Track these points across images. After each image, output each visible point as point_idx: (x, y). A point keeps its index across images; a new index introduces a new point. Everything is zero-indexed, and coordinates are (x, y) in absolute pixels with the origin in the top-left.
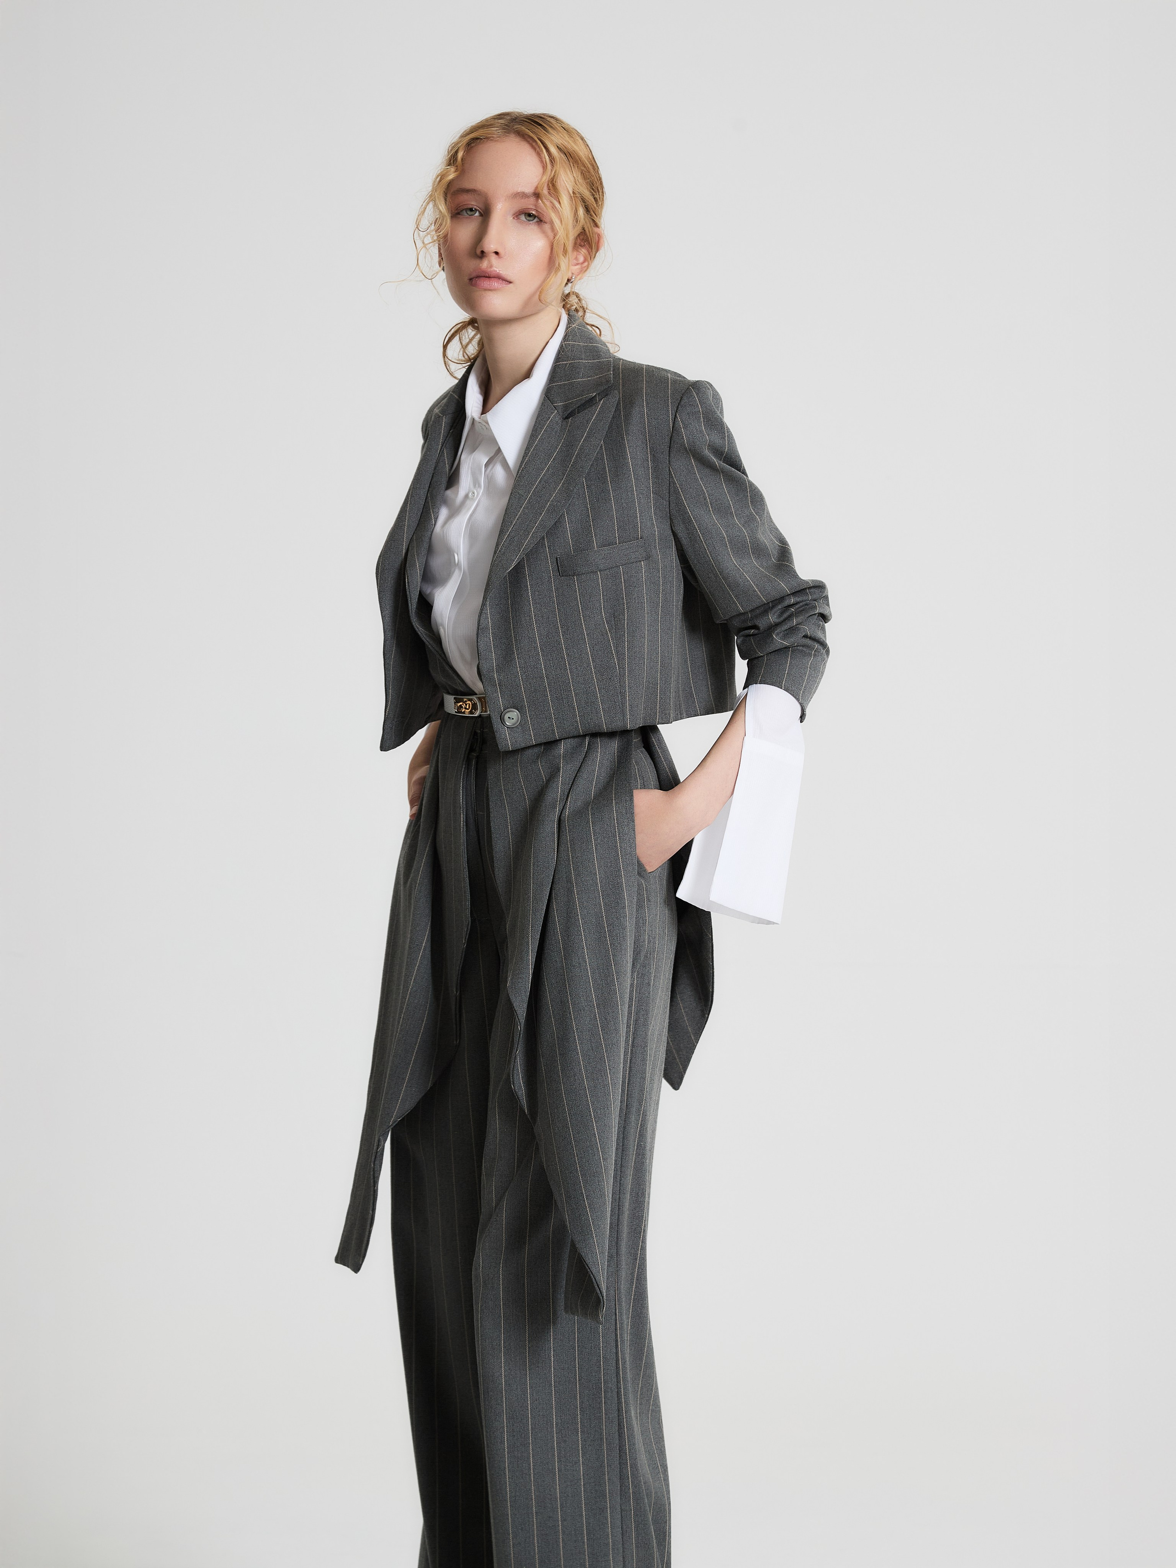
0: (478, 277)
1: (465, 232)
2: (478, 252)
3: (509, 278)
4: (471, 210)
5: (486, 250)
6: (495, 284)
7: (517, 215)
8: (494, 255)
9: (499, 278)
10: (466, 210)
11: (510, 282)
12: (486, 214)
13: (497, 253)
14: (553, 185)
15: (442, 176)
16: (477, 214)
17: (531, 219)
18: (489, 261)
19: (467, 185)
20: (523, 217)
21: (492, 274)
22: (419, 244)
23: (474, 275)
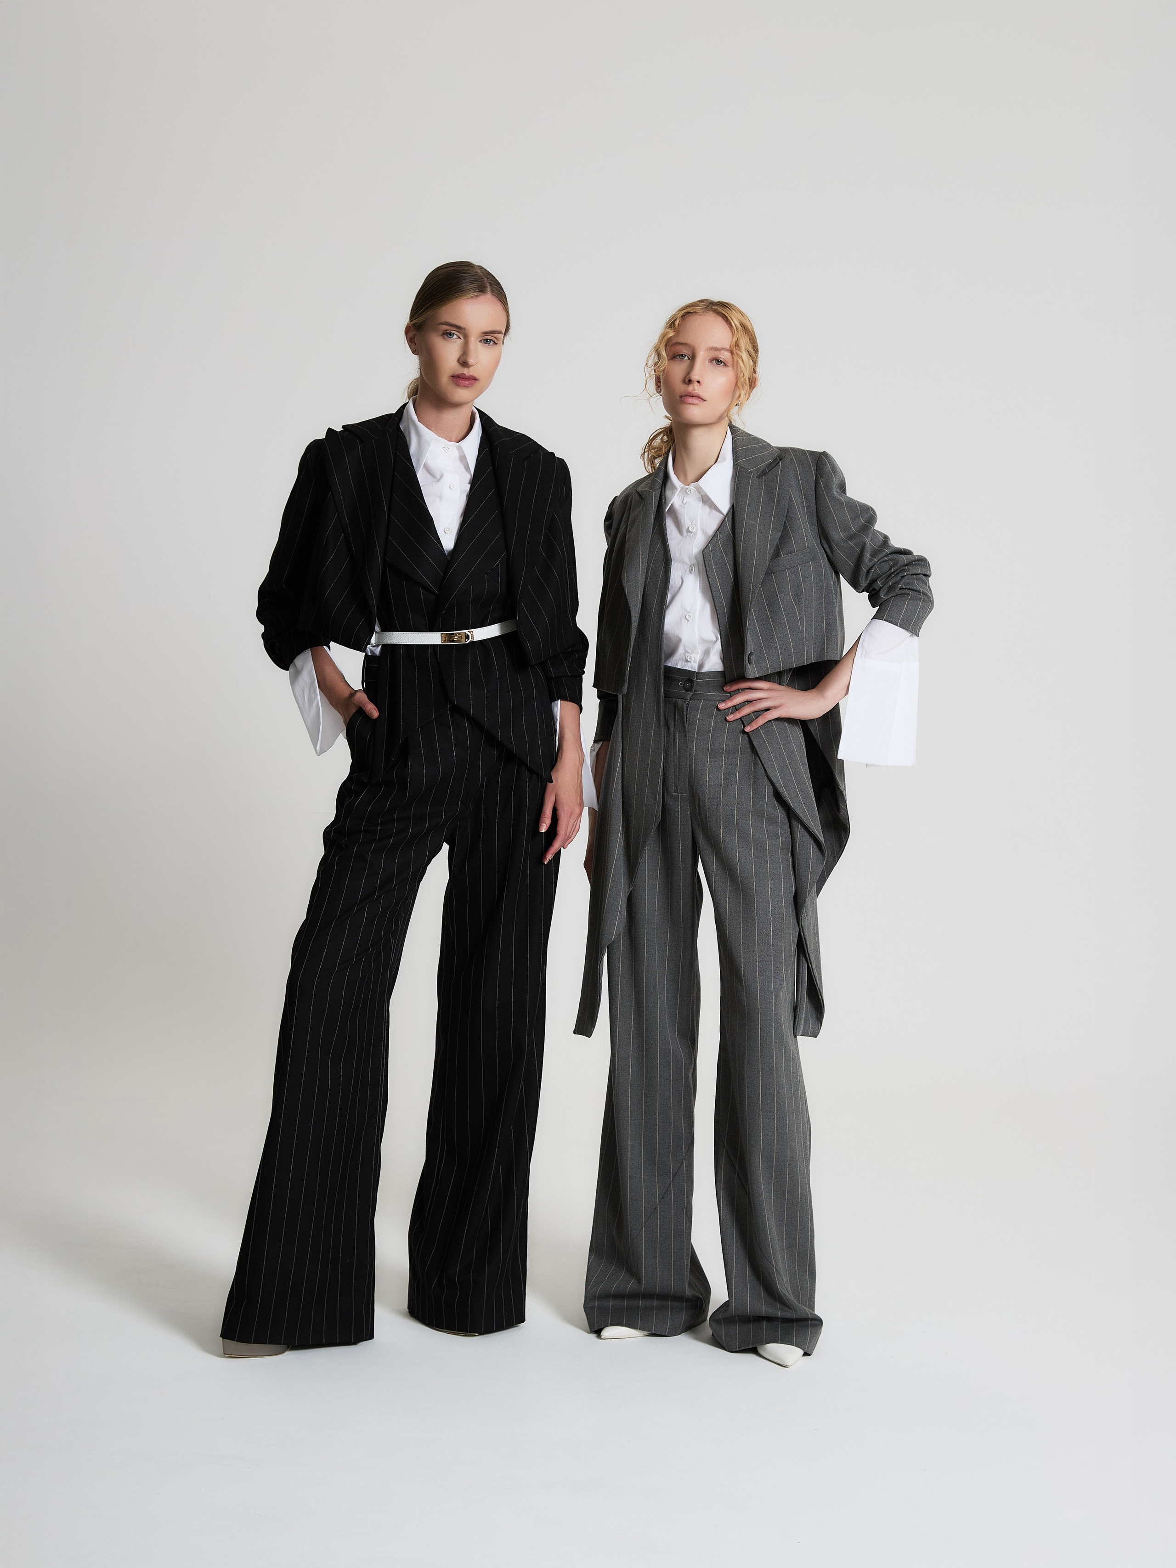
0: (686, 396)
1: (678, 370)
2: (687, 381)
3: (704, 398)
4: (682, 355)
5: (692, 379)
6: (695, 401)
7: (711, 361)
8: (697, 382)
9: (699, 397)
10: (679, 355)
11: (705, 401)
12: (693, 358)
13: (698, 382)
14: (737, 345)
15: (664, 335)
16: (686, 358)
17: (720, 363)
18: (693, 386)
19: (681, 340)
20: (714, 362)
21: (694, 395)
22: (648, 375)
23: (683, 394)
